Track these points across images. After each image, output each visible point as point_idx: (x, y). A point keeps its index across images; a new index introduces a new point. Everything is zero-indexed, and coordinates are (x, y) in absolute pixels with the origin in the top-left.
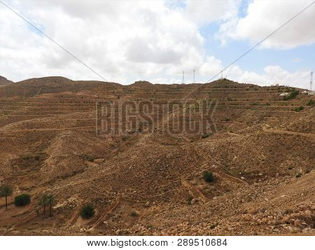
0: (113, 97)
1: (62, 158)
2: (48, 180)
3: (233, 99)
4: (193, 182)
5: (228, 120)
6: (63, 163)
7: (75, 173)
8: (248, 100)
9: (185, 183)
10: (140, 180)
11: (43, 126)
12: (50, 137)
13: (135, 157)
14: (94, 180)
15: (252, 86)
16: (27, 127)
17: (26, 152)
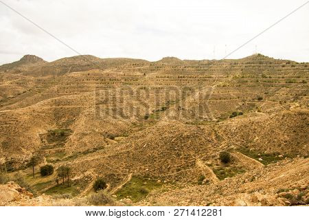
0: (138, 73)
1: (84, 135)
2: (71, 154)
3: (268, 76)
4: (209, 163)
5: (260, 99)
6: (86, 139)
7: (95, 150)
8: (283, 78)
9: (199, 163)
10: (153, 159)
11: (69, 103)
12: (75, 114)
13: (150, 135)
14: (109, 157)
15: (289, 62)
16: (55, 103)
17: (54, 127)
